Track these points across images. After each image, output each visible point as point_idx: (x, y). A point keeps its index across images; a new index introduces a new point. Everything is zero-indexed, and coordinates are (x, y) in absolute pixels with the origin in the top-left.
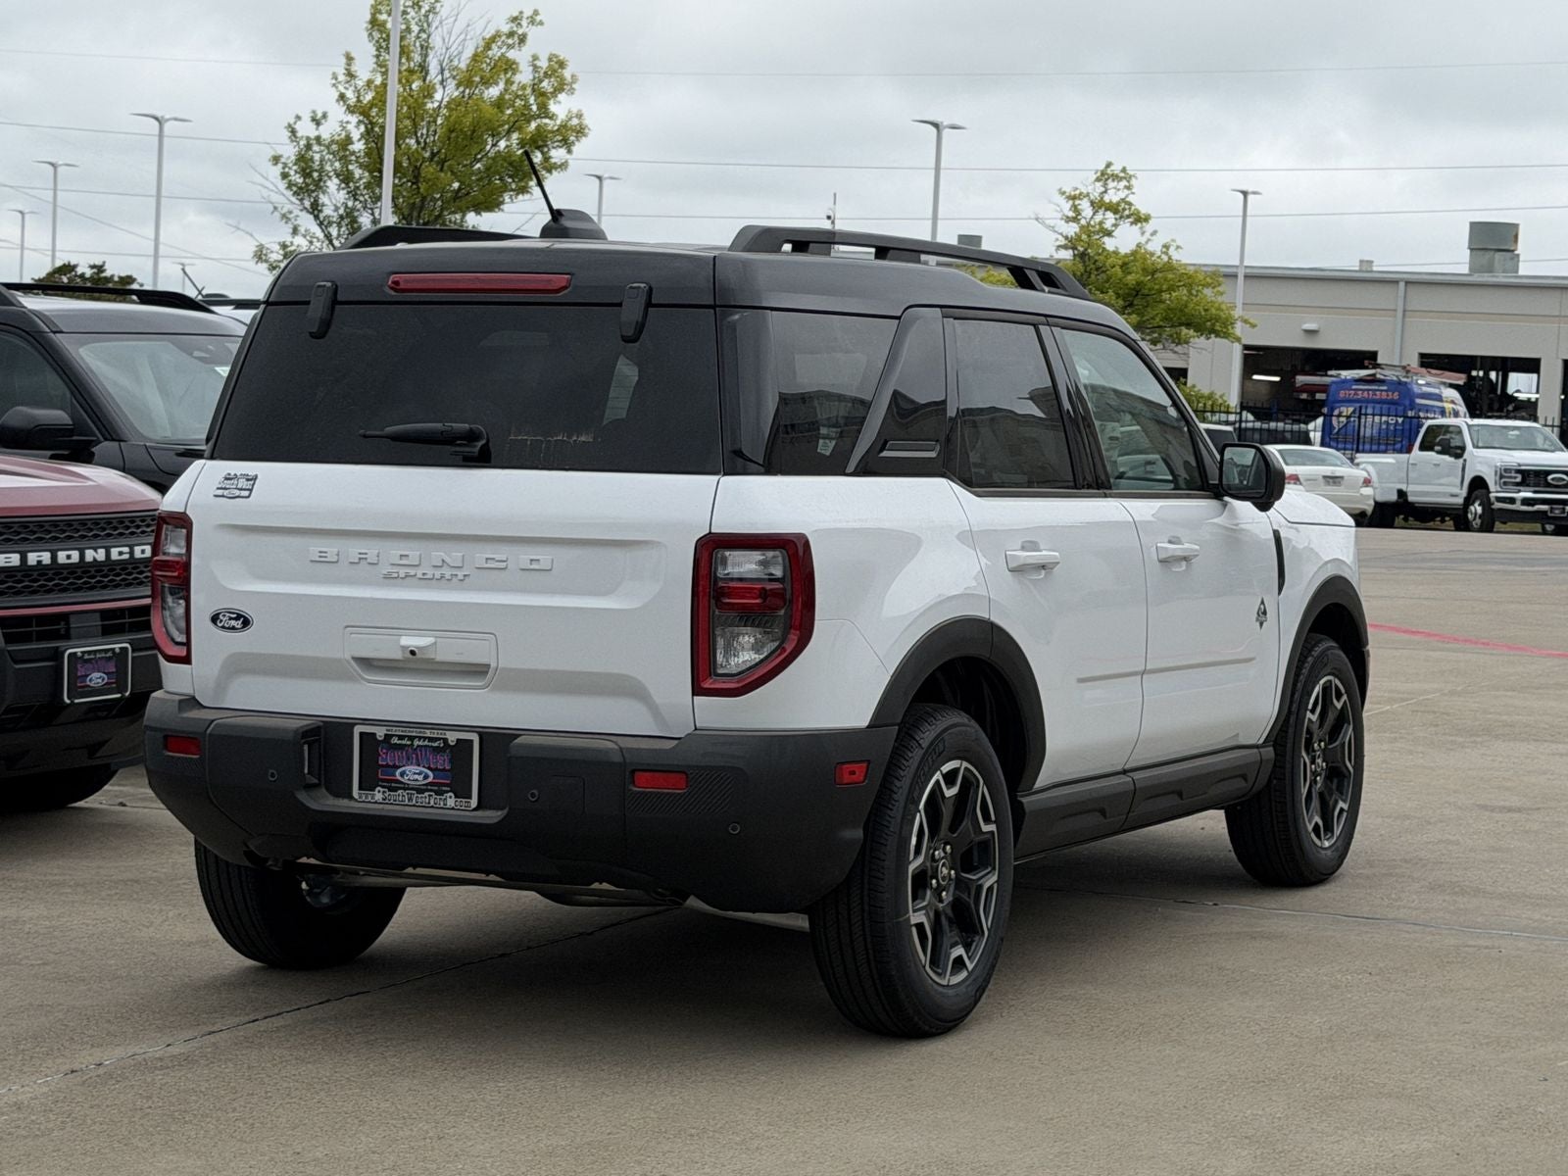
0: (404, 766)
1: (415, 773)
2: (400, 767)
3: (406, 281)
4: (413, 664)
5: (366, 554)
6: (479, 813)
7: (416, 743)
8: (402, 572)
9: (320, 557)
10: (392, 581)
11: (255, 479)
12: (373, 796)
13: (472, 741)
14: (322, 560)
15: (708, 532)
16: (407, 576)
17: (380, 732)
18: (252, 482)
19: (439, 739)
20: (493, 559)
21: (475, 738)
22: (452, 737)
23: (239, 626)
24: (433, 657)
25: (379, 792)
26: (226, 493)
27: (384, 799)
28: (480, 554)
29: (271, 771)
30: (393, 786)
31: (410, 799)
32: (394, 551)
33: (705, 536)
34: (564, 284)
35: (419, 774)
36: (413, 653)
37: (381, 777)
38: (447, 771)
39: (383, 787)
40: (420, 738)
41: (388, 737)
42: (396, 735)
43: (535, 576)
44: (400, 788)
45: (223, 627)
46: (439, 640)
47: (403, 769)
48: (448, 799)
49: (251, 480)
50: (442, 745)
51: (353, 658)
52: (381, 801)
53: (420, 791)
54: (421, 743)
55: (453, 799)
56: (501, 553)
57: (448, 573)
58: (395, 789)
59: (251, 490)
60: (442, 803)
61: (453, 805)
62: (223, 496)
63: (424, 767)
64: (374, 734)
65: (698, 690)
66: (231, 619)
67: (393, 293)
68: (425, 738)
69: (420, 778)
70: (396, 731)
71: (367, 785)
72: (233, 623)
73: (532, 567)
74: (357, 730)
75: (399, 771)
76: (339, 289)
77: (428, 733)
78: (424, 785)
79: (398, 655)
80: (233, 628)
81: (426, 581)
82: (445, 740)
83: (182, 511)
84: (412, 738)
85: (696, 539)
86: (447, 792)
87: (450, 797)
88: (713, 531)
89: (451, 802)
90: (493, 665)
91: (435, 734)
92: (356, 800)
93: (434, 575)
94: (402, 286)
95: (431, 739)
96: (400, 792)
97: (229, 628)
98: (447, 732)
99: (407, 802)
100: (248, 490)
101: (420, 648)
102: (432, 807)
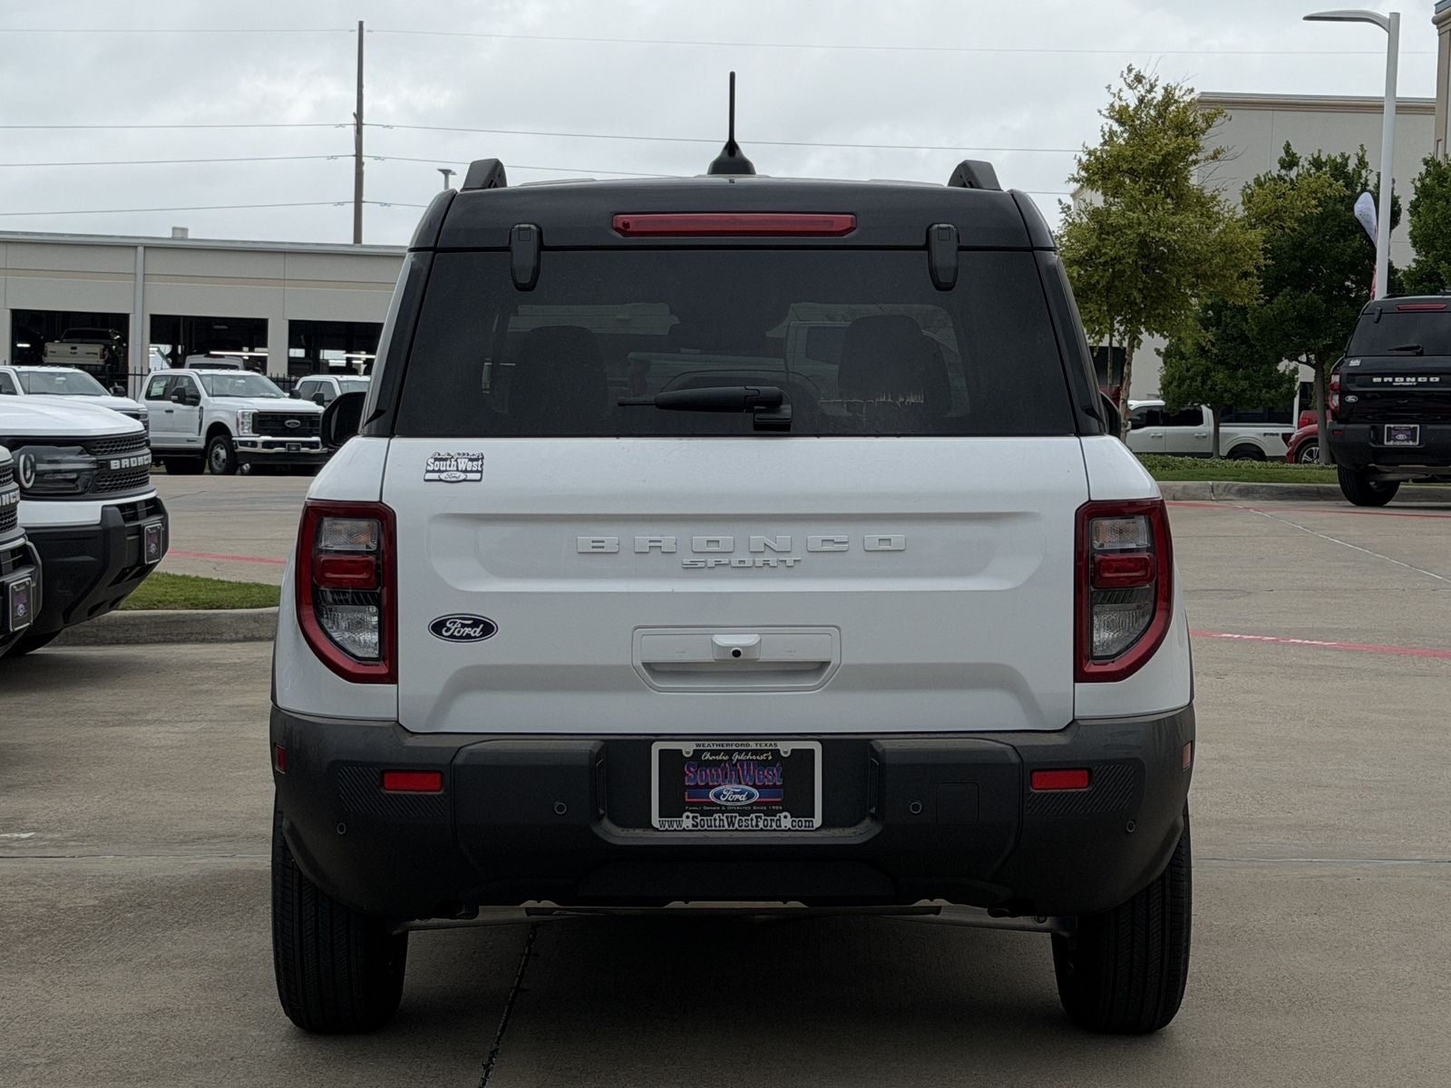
0: (720, 785)
1: (735, 793)
2: (714, 787)
3: (637, 222)
4: (737, 666)
5: (660, 541)
6: (824, 833)
7: (736, 757)
8: (711, 561)
9: (593, 547)
10: (698, 571)
11: (483, 458)
12: (680, 824)
13: (812, 751)
14: (598, 551)
15: (1087, 500)
16: (718, 564)
17: (688, 748)
18: (480, 463)
19: (767, 751)
20: (833, 540)
21: (817, 748)
22: (785, 748)
23: (477, 634)
24: (757, 657)
25: (688, 817)
26: (443, 476)
27: (693, 826)
28: (815, 536)
29: (558, 803)
30: (707, 809)
31: (731, 823)
32: (700, 537)
33: (1086, 503)
34: (849, 225)
35: (740, 793)
36: (736, 654)
37: (687, 800)
38: (779, 787)
39: (692, 812)
40: (740, 752)
41: (697, 753)
42: (708, 750)
43: (887, 558)
44: (717, 812)
45: (452, 636)
46: (763, 637)
47: (717, 789)
48: (782, 818)
49: (477, 460)
50: (770, 758)
51: (645, 664)
52: (691, 828)
53: (744, 812)
54: (742, 757)
55: (789, 819)
56: (839, 533)
57: (773, 560)
58: (710, 813)
59: (481, 472)
60: (774, 825)
61: (789, 826)
62: (440, 480)
63: (747, 785)
64: (680, 751)
65: (1080, 676)
66: (464, 626)
67: (619, 235)
68: (747, 752)
69: (742, 798)
70: (707, 745)
71: (672, 808)
72: (467, 630)
73: (881, 548)
74: (656, 748)
75: (713, 791)
76: (544, 232)
77: (753, 745)
78: (746, 805)
79: (709, 657)
80: (468, 637)
81: (743, 569)
82: (776, 752)
83: (377, 499)
84: (730, 753)
85: (1076, 508)
86: (781, 812)
87: (785, 817)
88: (1092, 499)
89: (786, 821)
90: (834, 661)
91: (763, 745)
92: (657, 830)
93: (754, 562)
94: (632, 228)
95: (755, 752)
96: (716, 816)
97: (461, 637)
98: (778, 743)
99: (726, 827)
100: (477, 471)
101: (744, 647)
102: (762, 830)
